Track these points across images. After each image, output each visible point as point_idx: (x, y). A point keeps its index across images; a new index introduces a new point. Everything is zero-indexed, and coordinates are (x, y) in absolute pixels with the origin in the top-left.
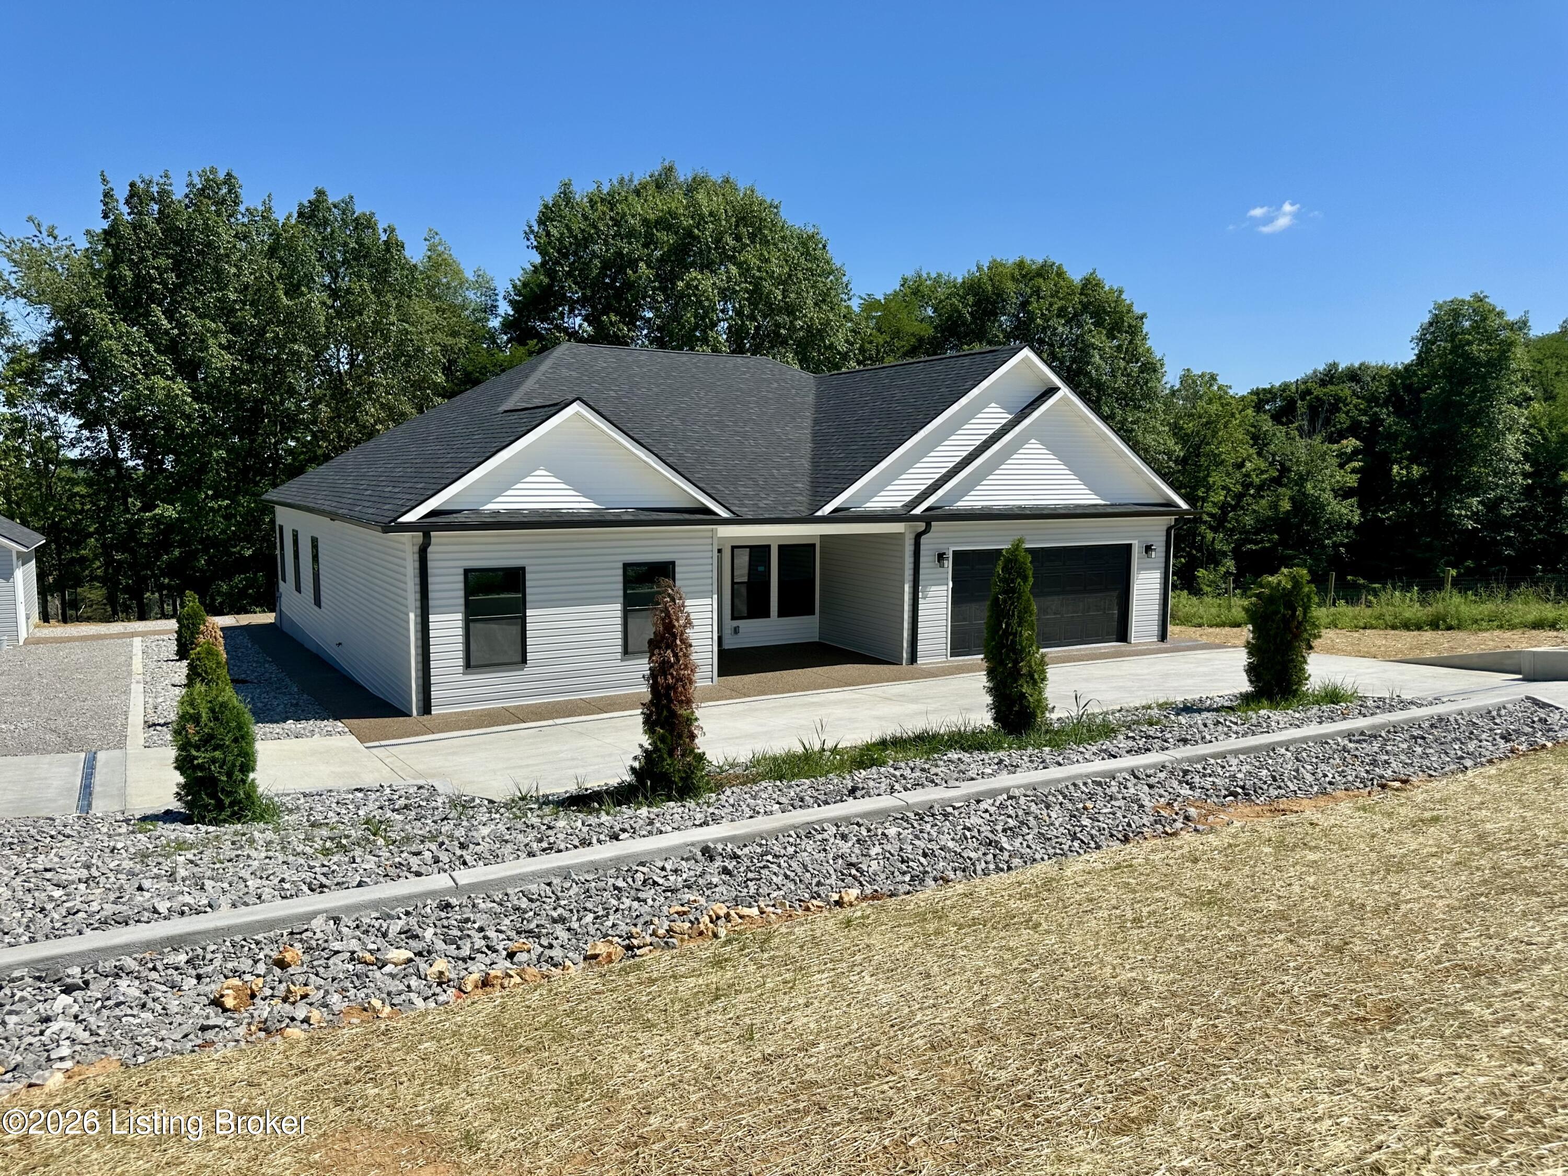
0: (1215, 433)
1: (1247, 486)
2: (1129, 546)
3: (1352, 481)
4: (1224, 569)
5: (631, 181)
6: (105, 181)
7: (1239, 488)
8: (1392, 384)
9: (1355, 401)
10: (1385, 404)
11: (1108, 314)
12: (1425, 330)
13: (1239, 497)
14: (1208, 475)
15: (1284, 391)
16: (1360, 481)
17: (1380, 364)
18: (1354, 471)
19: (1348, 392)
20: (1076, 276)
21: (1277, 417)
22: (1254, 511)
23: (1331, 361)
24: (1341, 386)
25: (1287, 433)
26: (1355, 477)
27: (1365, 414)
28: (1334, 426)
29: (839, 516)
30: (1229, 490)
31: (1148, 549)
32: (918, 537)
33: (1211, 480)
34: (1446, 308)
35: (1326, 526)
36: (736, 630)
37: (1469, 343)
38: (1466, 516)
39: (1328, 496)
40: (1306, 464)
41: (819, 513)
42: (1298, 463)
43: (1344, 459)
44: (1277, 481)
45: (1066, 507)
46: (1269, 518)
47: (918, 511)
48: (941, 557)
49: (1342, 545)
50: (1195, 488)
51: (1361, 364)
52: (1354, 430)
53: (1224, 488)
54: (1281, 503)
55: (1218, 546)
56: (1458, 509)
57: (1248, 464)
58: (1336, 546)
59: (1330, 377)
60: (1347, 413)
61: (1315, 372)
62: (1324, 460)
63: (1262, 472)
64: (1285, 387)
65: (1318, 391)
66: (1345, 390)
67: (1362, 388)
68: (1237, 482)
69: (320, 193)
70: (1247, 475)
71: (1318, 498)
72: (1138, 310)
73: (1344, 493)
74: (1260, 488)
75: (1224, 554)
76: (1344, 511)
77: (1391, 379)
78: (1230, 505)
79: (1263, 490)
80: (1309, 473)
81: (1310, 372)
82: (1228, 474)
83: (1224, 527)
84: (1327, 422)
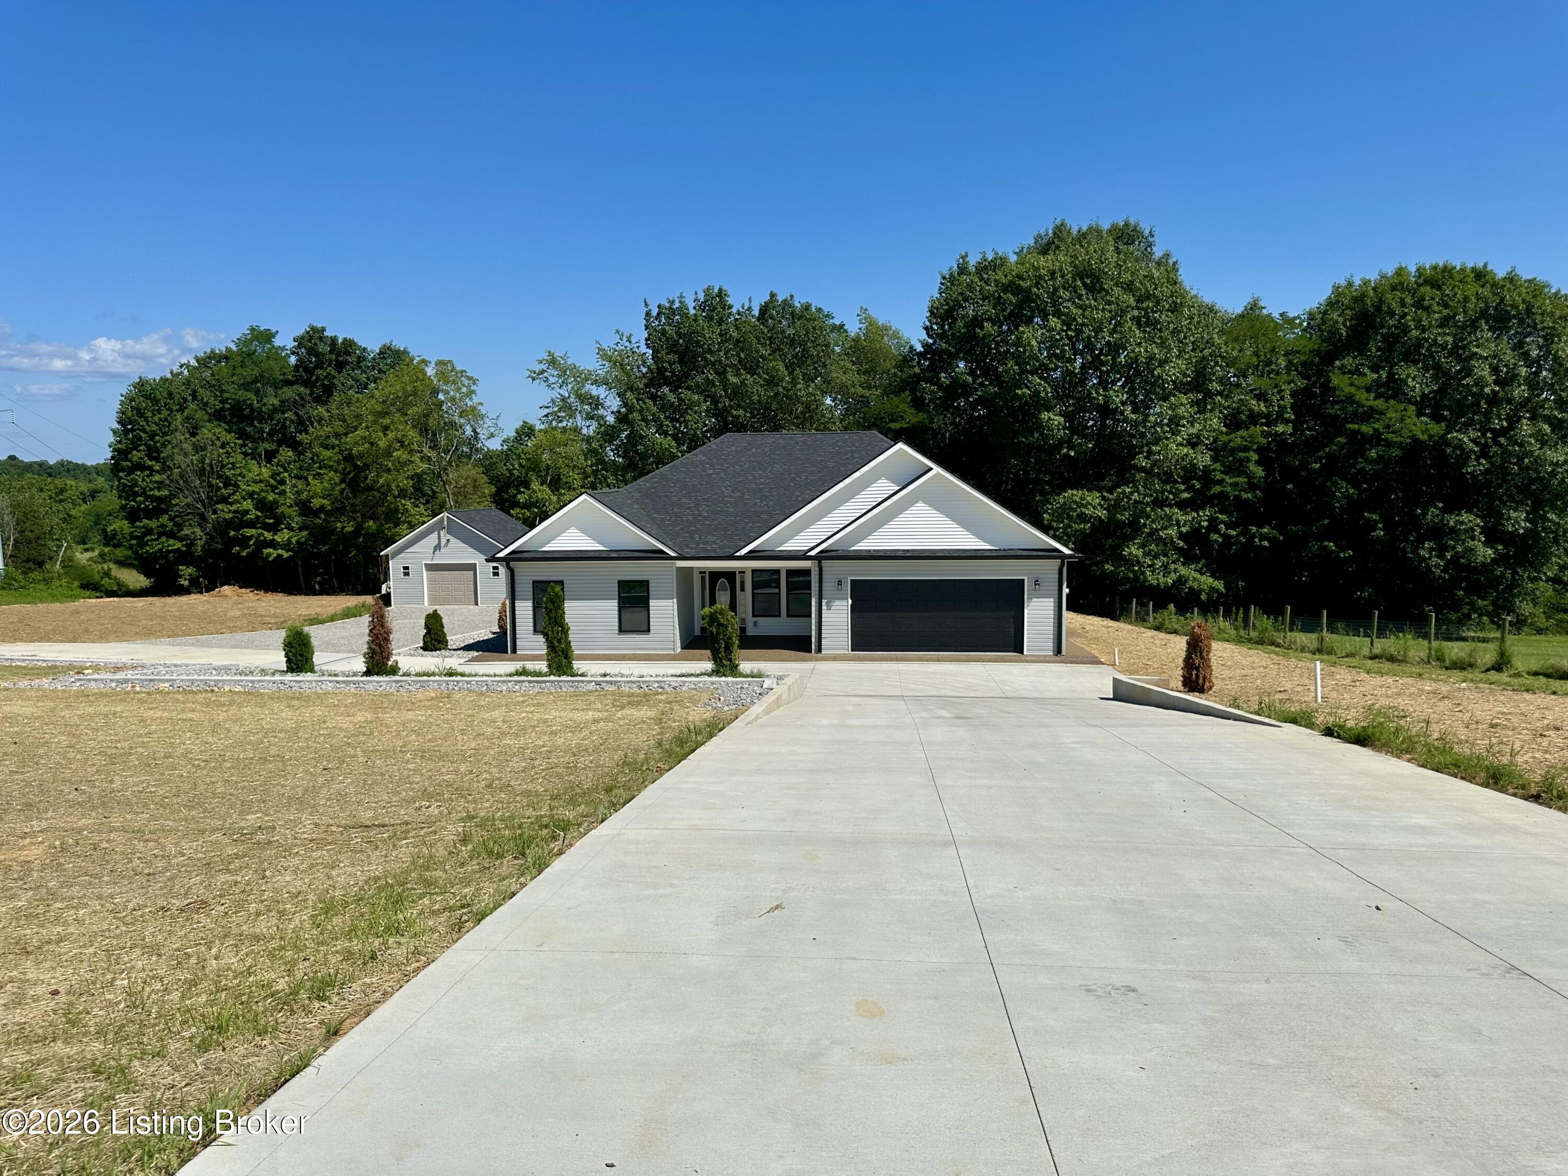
2: (1019, 581)
6: (646, 305)
29: (751, 556)
31: (1040, 583)
32: (821, 570)
36: (755, 624)
41: (738, 554)
47: (813, 553)
48: (841, 584)
69: (773, 295)
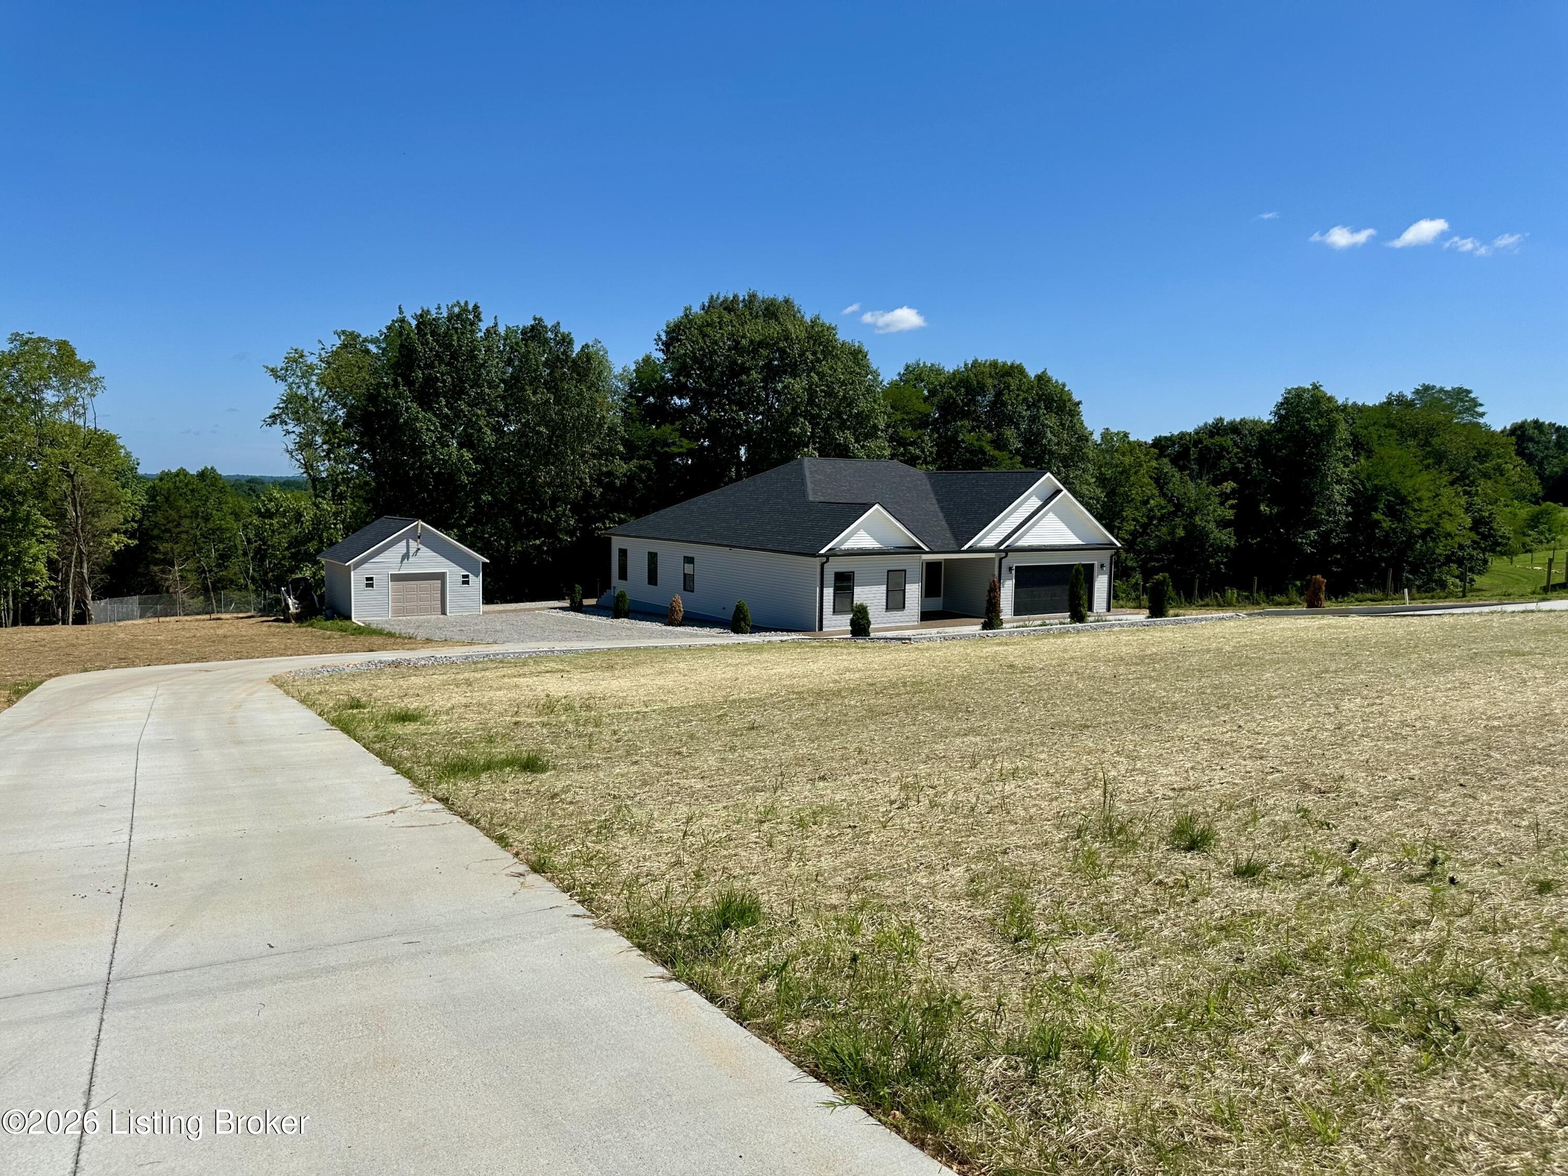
0: (1128, 478)
1: (1151, 519)
2: (1093, 565)
3: (1230, 514)
4: (1134, 581)
5: (718, 298)
7: (1145, 520)
8: (1261, 438)
9: (1236, 450)
10: (1255, 457)
11: (1056, 402)
12: (1280, 406)
13: (1145, 526)
14: (1122, 510)
15: (1181, 439)
16: (1236, 515)
17: (1257, 418)
18: (1232, 507)
19: (1230, 443)
20: (1032, 372)
21: (1174, 461)
22: (1157, 536)
23: (1218, 417)
24: (1224, 438)
25: (1181, 478)
26: (1232, 512)
27: (1241, 463)
28: (1219, 470)
29: (970, 550)
30: (1138, 521)
31: (1102, 566)
32: (1001, 560)
33: (1124, 514)
34: (1293, 392)
35: (1210, 549)
37: (1308, 420)
38: (1306, 543)
39: (1212, 526)
40: (1196, 501)
41: (962, 549)
42: (1189, 500)
43: (1224, 497)
44: (1174, 514)
45: (1065, 545)
46: (1167, 542)
47: (1002, 548)
48: (1010, 569)
49: (1223, 563)
50: (1112, 520)
51: (1241, 420)
52: (1233, 474)
53: (1134, 520)
54: (1177, 531)
55: (1130, 563)
56: (1301, 538)
57: (1152, 502)
58: (1218, 564)
59: (1217, 429)
60: (1229, 460)
61: (1206, 424)
62: (1209, 499)
63: (1162, 508)
64: (1182, 435)
65: (1208, 442)
66: (1227, 441)
67: (1242, 439)
68: (1144, 515)
70: (1151, 510)
71: (1204, 528)
72: (1076, 398)
73: (1223, 524)
74: (1161, 519)
75: (1133, 569)
76: (1223, 537)
77: (1261, 435)
78: (1138, 532)
79: (1163, 521)
80: (1197, 508)
81: (1201, 424)
82: (1137, 509)
83: (1134, 549)
84: (1214, 466)
